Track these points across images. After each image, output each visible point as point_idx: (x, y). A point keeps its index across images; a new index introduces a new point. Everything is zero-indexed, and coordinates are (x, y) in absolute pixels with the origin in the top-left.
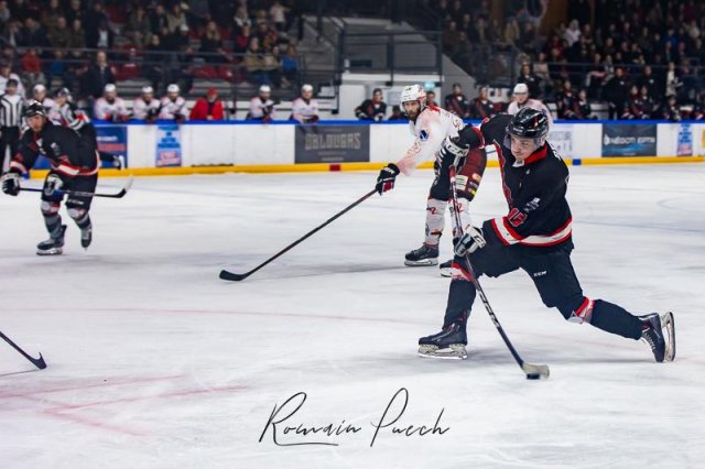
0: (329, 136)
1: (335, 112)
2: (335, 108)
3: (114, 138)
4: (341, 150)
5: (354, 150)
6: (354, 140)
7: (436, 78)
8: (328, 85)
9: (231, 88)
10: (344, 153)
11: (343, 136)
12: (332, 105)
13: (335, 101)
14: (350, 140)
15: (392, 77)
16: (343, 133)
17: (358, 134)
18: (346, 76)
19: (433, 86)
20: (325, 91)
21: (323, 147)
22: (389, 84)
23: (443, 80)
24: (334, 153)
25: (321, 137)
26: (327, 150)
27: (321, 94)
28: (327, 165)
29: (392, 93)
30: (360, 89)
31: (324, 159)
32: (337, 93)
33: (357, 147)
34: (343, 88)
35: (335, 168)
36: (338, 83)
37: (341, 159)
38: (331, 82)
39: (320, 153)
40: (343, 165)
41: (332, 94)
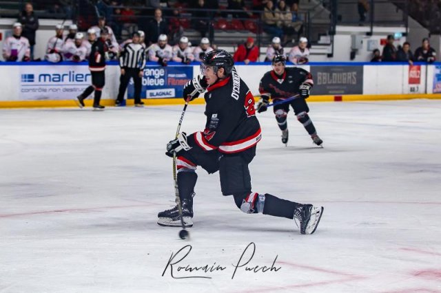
0: (334, 74)
1: (330, 55)
2: (330, 52)
3: (184, 75)
4: (342, 84)
5: (352, 85)
6: (352, 77)
7: (403, 30)
8: (325, 35)
9: (257, 37)
10: (345, 87)
11: (344, 74)
12: (328, 50)
13: (330, 47)
14: (350, 76)
15: (372, 29)
16: (344, 72)
17: (355, 73)
18: (339, 28)
19: (401, 35)
20: (323, 39)
21: (329, 83)
22: (369, 34)
23: (408, 31)
24: (337, 87)
25: (329, 74)
26: (332, 85)
27: (320, 42)
28: (332, 97)
29: (371, 41)
30: (348, 38)
31: (330, 92)
32: (332, 41)
33: (354, 83)
34: (336, 37)
35: (338, 99)
36: (333, 33)
37: (343, 92)
38: (327, 32)
39: (328, 87)
40: (344, 97)
41: (329, 42)
